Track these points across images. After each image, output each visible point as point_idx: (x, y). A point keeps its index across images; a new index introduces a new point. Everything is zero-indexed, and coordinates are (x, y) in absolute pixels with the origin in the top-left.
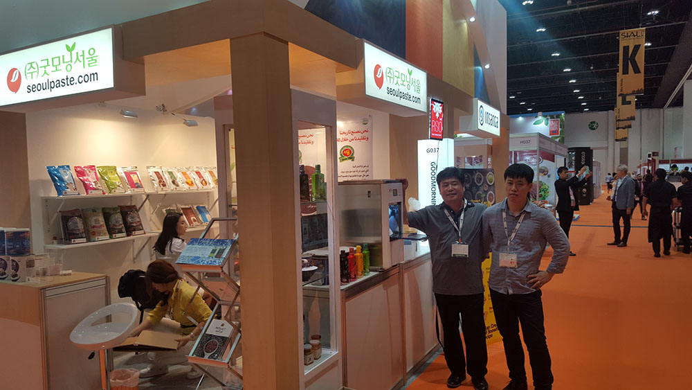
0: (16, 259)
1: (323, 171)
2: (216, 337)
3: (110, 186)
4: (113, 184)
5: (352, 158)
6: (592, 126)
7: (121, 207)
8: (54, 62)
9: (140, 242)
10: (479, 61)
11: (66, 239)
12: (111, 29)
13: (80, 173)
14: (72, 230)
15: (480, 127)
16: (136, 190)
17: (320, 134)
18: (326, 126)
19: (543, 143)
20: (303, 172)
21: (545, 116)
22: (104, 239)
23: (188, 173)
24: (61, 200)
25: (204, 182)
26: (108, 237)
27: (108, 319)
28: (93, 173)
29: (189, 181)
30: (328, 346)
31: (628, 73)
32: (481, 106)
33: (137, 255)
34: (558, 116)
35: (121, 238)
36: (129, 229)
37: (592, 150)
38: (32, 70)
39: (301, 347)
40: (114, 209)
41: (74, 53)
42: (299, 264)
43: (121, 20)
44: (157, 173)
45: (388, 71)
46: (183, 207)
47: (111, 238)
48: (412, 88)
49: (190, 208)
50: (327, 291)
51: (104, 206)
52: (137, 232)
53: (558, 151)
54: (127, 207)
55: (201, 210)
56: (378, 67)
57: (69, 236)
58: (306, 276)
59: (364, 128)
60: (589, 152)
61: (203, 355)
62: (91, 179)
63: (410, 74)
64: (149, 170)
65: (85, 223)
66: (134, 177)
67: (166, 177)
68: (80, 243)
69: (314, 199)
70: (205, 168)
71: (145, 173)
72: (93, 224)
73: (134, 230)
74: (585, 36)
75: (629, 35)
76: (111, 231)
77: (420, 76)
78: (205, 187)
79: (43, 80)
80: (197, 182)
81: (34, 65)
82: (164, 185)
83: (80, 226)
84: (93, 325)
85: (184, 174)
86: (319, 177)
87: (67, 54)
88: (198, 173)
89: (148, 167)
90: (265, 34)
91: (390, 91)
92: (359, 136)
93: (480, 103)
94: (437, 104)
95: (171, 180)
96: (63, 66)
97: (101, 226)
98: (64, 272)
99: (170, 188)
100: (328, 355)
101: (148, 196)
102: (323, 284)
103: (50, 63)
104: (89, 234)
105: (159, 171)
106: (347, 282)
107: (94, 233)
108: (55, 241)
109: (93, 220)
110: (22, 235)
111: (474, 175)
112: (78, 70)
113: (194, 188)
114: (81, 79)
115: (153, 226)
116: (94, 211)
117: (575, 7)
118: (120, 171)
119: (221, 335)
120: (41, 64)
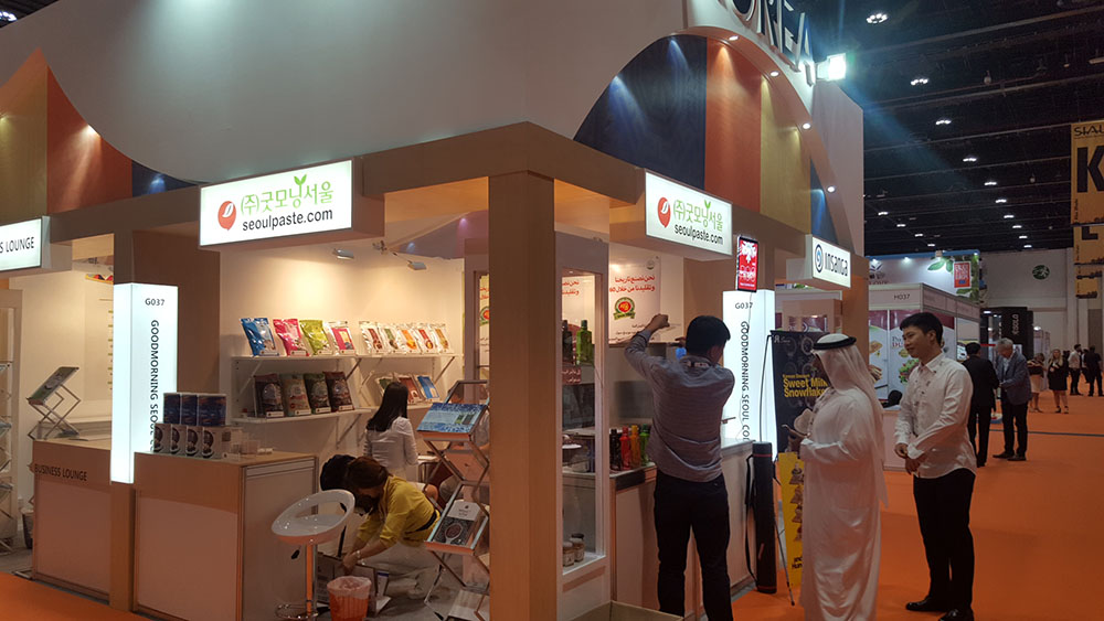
0: (210, 429)
1: (591, 328)
2: (460, 521)
3: (314, 347)
4: (318, 343)
5: (632, 315)
6: (1039, 273)
7: (326, 374)
8: (278, 196)
9: (346, 421)
10: (819, 182)
11: (259, 412)
12: (350, 162)
13: (280, 328)
14: (268, 400)
15: (816, 275)
16: (346, 351)
17: (588, 283)
18: (595, 273)
19: (931, 299)
20: (566, 329)
21: (946, 257)
22: (305, 413)
23: (409, 332)
24: (257, 361)
25: (430, 344)
26: (309, 411)
27: (314, 510)
28: (294, 328)
29: (410, 342)
30: (593, 550)
31: (1086, 191)
32: (819, 246)
33: (342, 438)
34: (968, 258)
35: (324, 413)
36: (335, 403)
37: (1031, 313)
38: (250, 204)
39: (560, 543)
40: (318, 376)
41: (304, 186)
42: (559, 441)
43: (362, 150)
44: (370, 330)
45: (677, 204)
46: (401, 376)
47: (313, 413)
48: (711, 224)
49: (410, 379)
50: (593, 479)
51: (305, 372)
52: (344, 407)
53: (960, 312)
54: (333, 374)
55: (424, 382)
56: (663, 200)
57: (264, 407)
58: (568, 456)
59: (650, 273)
60: (1026, 316)
61: (444, 541)
62: (292, 335)
63: (708, 206)
64: (362, 327)
65: (283, 393)
66: (344, 335)
67: (383, 335)
68: (276, 417)
69: (578, 362)
70: (432, 326)
71: (356, 331)
72: (293, 394)
73: (342, 404)
74: (1017, 131)
75: (1087, 130)
76: (314, 405)
77: (722, 210)
78: (430, 351)
79: (264, 217)
80: (421, 343)
81: (253, 199)
82: (380, 347)
83: (278, 397)
84: (297, 516)
85: (405, 332)
86: (586, 335)
87: (295, 188)
88: (422, 331)
89: (360, 323)
90: (530, 172)
91: (679, 229)
92: (641, 284)
93: (816, 242)
94: (748, 244)
95: (388, 340)
96: (289, 201)
97: (300, 398)
98: (262, 450)
99: (387, 350)
100: (592, 559)
101: (360, 360)
102: (589, 471)
103: (274, 196)
104: (288, 407)
105: (373, 327)
106: (620, 470)
107: (293, 406)
108: (245, 414)
109: (292, 390)
110: (217, 402)
111: (800, 340)
112: (307, 207)
113: (416, 351)
114: (311, 217)
115: (362, 400)
116: (294, 377)
117: (998, 87)
118: (327, 327)
119: (465, 518)
120: (261, 197)
